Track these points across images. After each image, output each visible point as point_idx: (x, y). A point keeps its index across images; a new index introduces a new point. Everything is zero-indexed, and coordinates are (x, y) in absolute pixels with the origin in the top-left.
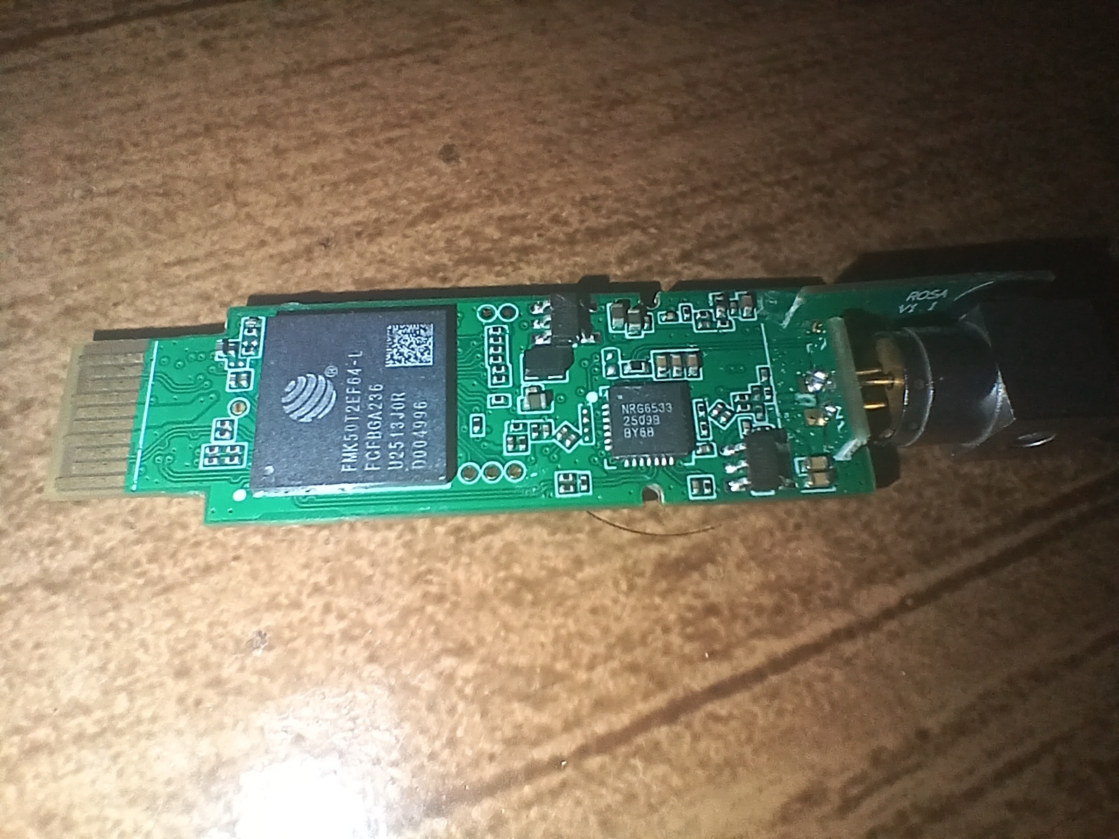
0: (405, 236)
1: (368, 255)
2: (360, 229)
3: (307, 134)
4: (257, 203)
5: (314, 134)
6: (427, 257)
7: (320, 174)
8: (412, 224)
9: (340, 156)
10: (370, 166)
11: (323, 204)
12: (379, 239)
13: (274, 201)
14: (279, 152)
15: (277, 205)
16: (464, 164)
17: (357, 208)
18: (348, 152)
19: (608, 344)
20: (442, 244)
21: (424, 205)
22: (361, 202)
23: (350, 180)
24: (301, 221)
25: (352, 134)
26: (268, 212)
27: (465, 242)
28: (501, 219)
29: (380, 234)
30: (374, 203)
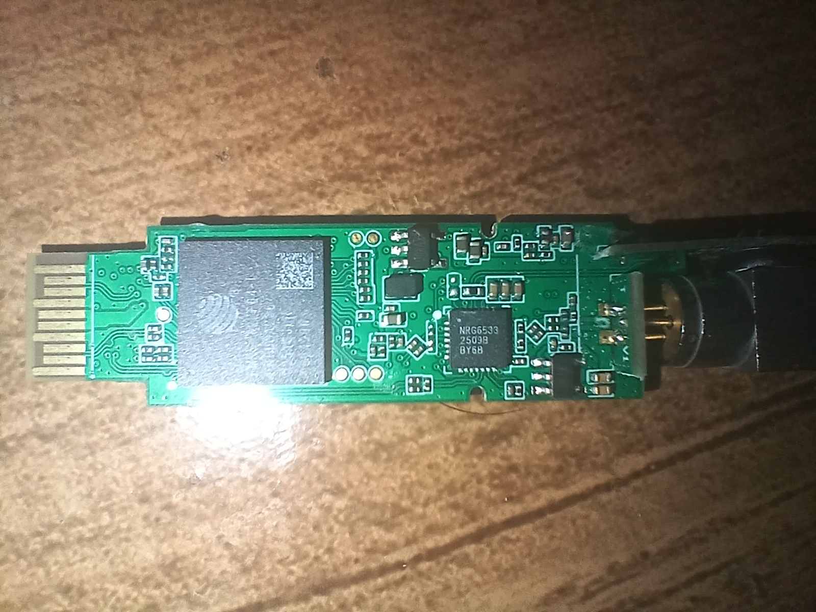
0: (288, 151)
1: (258, 169)
2: (249, 143)
3: (199, 43)
4: (161, 115)
5: (205, 44)
6: (307, 173)
7: (213, 86)
8: (294, 140)
9: (229, 67)
10: (255, 79)
11: (217, 117)
12: (266, 154)
13: (174, 113)
14: (176, 62)
15: (179, 117)
16: (337, 80)
17: (245, 122)
18: (236, 63)
19: (453, 270)
20: (319, 161)
21: (304, 121)
22: (250, 116)
23: (239, 93)
24: (200, 133)
25: (239, 45)
26: (172, 124)
27: (338, 159)
28: (370, 137)
29: (267, 148)
30: (261, 117)
